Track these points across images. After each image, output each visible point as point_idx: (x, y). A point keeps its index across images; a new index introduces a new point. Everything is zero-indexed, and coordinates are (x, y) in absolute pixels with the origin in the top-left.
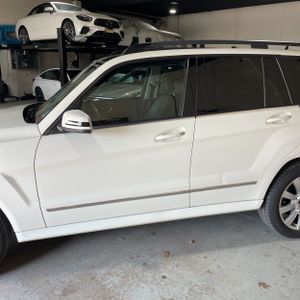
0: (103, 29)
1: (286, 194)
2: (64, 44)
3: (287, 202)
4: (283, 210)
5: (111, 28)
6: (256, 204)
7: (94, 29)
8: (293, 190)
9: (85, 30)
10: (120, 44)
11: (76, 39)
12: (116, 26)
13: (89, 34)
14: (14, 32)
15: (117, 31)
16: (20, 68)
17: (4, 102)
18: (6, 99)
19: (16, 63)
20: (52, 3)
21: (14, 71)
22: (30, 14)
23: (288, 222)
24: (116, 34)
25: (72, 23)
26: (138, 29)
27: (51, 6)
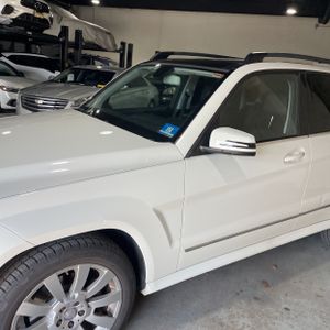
7: (20, 10)
10: (46, 32)
15: (46, 16)
24: (45, 20)
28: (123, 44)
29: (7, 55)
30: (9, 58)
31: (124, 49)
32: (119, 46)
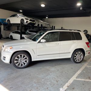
0: (31, 22)
1: (75, 55)
2: (22, 25)
3: (75, 57)
4: (75, 58)
5: (33, 22)
6: (70, 57)
7: (29, 22)
8: (76, 54)
9: (27, 22)
10: (35, 25)
11: (25, 24)
12: (34, 21)
13: (28, 23)
14: (6, 21)
15: (34, 22)
16: (6, 30)
17: (1, 39)
18: (2, 38)
19: (5, 29)
20: (18, 15)
21: (4, 31)
22: (11, 17)
23: (76, 60)
25: (24, 20)
26: (39, 22)
27: (17, 15)
28: (52, 26)
29: (28, 30)
30: (28, 31)
31: (53, 27)
32: (51, 27)
